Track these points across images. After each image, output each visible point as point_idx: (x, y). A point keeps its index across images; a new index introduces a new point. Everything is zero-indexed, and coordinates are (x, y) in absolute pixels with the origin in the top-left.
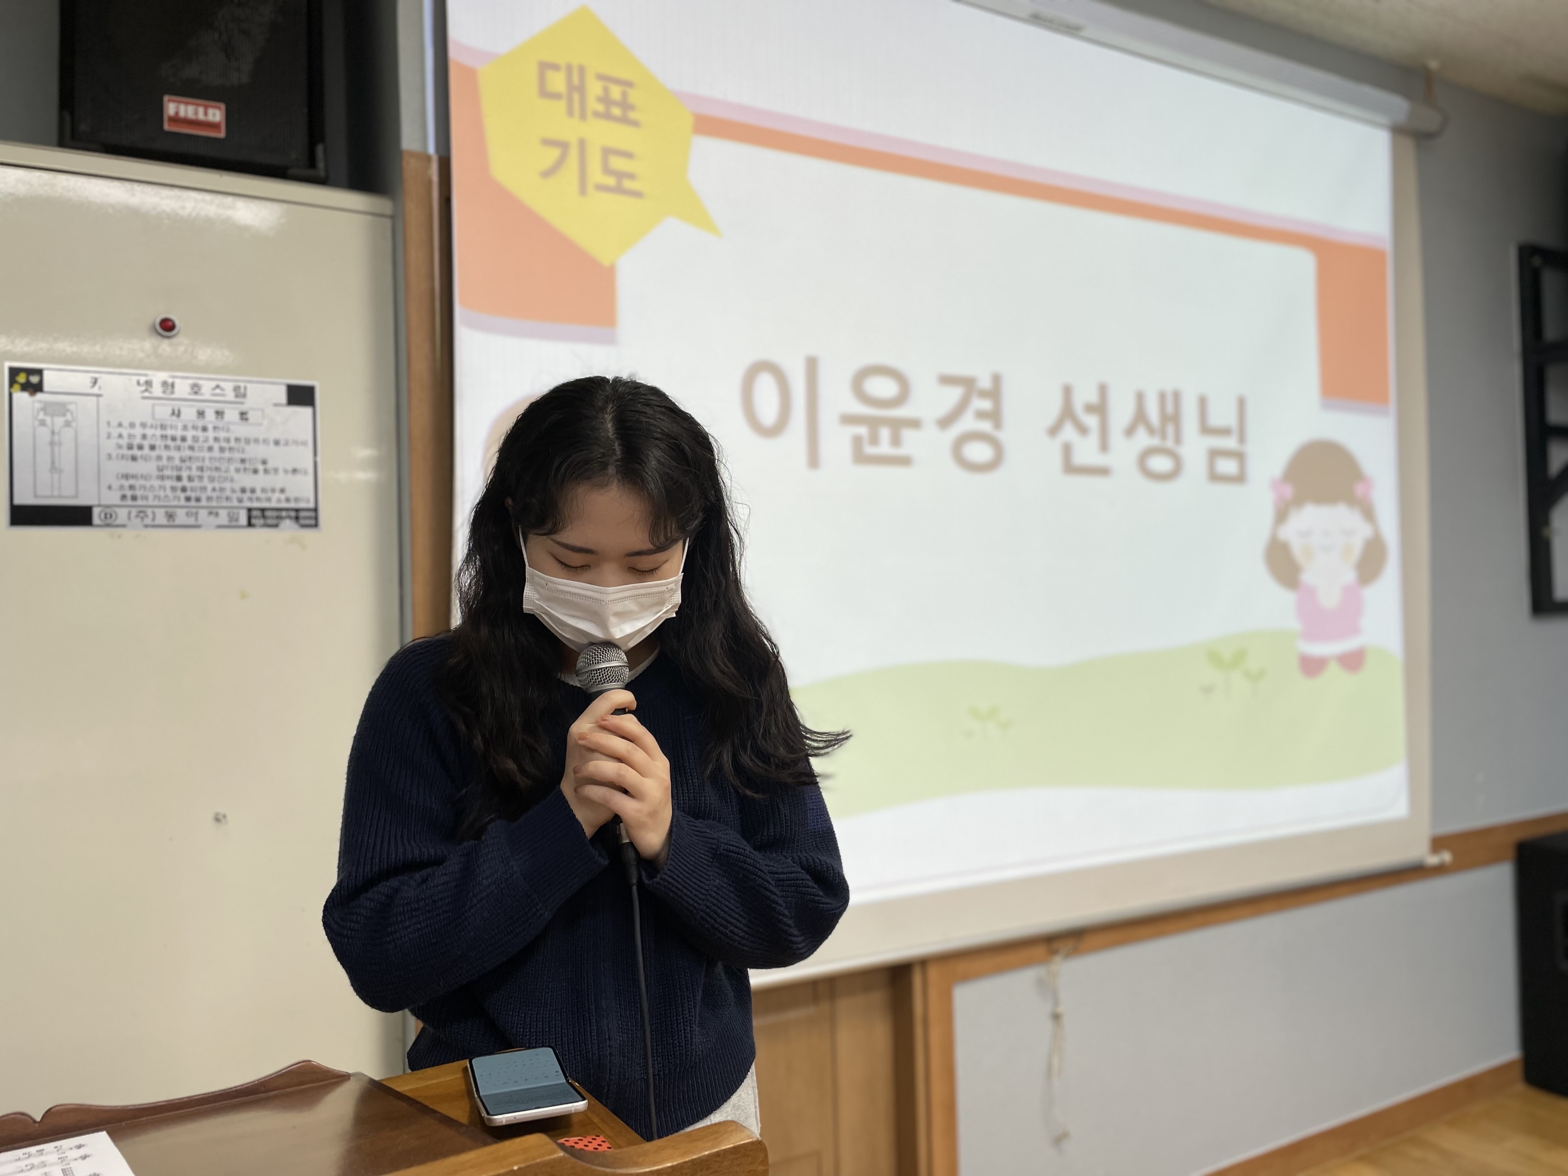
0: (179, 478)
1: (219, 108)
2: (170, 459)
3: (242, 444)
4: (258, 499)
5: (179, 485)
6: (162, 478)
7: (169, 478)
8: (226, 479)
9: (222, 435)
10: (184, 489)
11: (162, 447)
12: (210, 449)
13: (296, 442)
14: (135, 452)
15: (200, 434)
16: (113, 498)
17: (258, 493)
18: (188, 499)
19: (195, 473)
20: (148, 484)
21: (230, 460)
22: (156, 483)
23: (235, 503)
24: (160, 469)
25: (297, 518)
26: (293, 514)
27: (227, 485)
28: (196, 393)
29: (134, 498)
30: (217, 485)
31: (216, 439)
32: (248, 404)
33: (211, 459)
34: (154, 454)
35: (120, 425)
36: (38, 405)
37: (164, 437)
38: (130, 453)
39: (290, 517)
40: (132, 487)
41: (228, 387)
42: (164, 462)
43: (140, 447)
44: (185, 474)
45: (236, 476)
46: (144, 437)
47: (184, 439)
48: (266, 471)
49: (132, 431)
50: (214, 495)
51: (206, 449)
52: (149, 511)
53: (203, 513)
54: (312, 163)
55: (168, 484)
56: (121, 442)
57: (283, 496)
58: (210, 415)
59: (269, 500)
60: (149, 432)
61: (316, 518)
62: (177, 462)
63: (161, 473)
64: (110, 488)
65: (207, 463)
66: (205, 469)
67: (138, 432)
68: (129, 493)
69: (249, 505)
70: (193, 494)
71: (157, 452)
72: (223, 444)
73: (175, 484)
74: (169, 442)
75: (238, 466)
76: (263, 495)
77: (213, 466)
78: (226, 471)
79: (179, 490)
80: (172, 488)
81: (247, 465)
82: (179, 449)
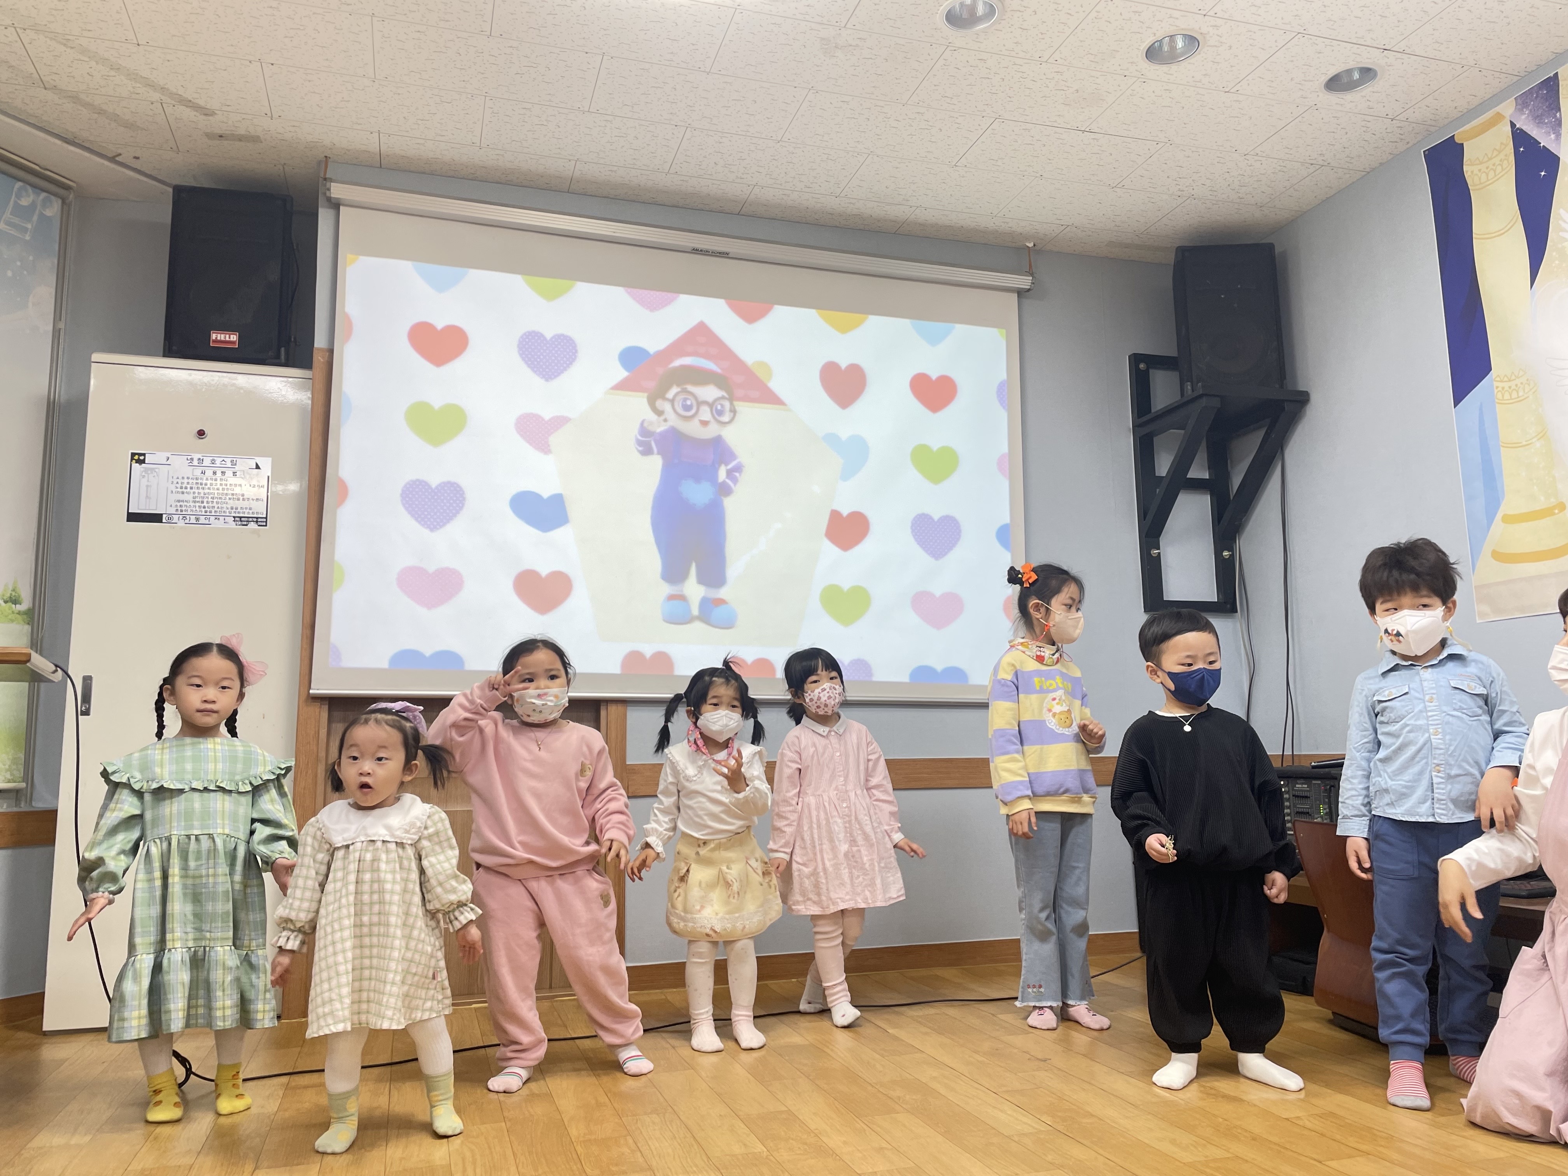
0: (203, 502)
1: (236, 335)
2: (199, 493)
3: (233, 487)
4: (239, 513)
5: (203, 505)
6: (195, 502)
7: (198, 502)
8: (225, 503)
10: (204, 507)
11: (196, 488)
12: (218, 489)
13: (259, 486)
14: (183, 490)
15: (214, 482)
16: (173, 511)
17: (239, 510)
18: (206, 512)
19: (210, 500)
20: (188, 505)
21: (226, 494)
22: (192, 504)
23: (228, 514)
24: (194, 498)
25: (257, 522)
26: (255, 520)
27: (224, 506)
28: (213, 463)
29: (182, 511)
30: (220, 505)
31: (221, 485)
32: (237, 468)
33: (218, 493)
34: (192, 491)
35: (178, 478)
36: (142, 469)
37: (197, 483)
38: (181, 490)
40: (181, 506)
41: (228, 460)
42: (196, 495)
43: (186, 488)
44: (205, 500)
45: (229, 501)
46: (188, 483)
47: (206, 484)
48: (243, 500)
49: (183, 481)
50: (218, 510)
51: (216, 489)
52: (188, 517)
53: (212, 518)
54: (278, 356)
55: (197, 504)
56: (177, 485)
57: (251, 511)
58: (219, 474)
59: (244, 513)
60: (191, 481)
61: (266, 522)
62: (202, 495)
63: (194, 500)
64: (171, 506)
65: (216, 495)
66: (215, 498)
67: (186, 481)
68: (179, 509)
69: (234, 515)
70: (208, 510)
71: (194, 490)
72: (224, 487)
73: (200, 504)
74: (199, 486)
75: (231, 497)
76: (241, 511)
77: (219, 497)
78: (224, 499)
79: (202, 508)
80: (199, 506)
81: (235, 497)
82: (203, 489)
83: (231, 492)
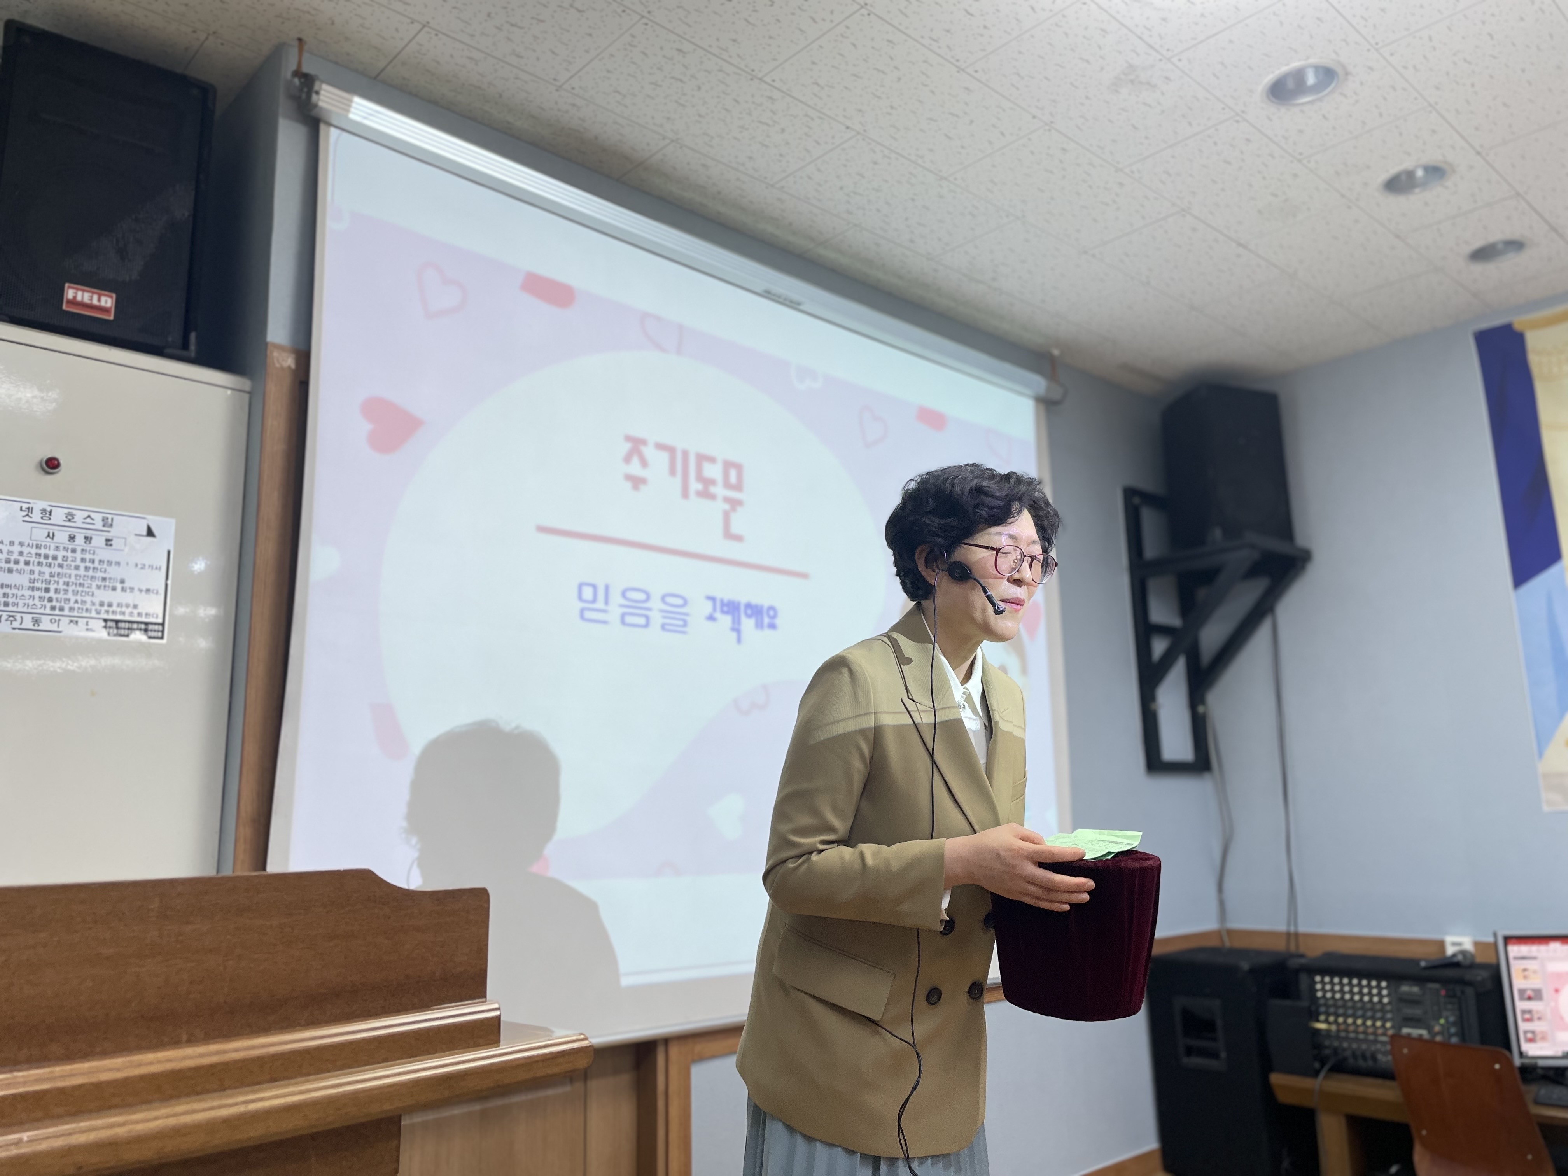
0: (47, 590)
1: (111, 297)
2: (40, 573)
3: (105, 566)
4: (114, 612)
5: (47, 595)
6: (32, 589)
7: (38, 589)
8: (87, 593)
9: (88, 556)
10: (50, 600)
11: (36, 564)
12: (77, 568)
13: (151, 567)
14: (12, 565)
15: (69, 554)
17: (114, 608)
18: (53, 608)
19: (61, 586)
20: (20, 593)
21: (93, 578)
22: (28, 593)
23: (94, 614)
24: (32, 581)
25: (146, 630)
26: (143, 626)
27: (88, 599)
28: (70, 520)
29: (6, 605)
30: (79, 598)
31: (83, 560)
32: (113, 533)
33: (76, 576)
34: (27, 568)
35: (2, 542)
37: (38, 555)
38: (7, 566)
39: (140, 630)
40: (6, 595)
41: (98, 518)
42: (36, 576)
43: (17, 562)
44: (52, 587)
45: (97, 592)
46: (21, 554)
47: (55, 558)
48: (123, 589)
49: (11, 548)
50: (76, 606)
51: (73, 567)
52: (18, 616)
53: (65, 620)
54: (185, 346)
55: (37, 594)
56: (1, 557)
57: (135, 612)
58: (80, 540)
59: (123, 613)
60: (26, 550)
61: (163, 632)
62: (47, 576)
63: (32, 585)
65: (73, 580)
66: (70, 584)
67: (16, 549)
68: (3, 600)
69: (106, 616)
70: (58, 604)
71: (31, 567)
72: (88, 564)
73: (43, 594)
74: (42, 560)
75: (100, 583)
76: (119, 609)
77: (78, 582)
78: (88, 587)
79: (46, 600)
80: (40, 598)
81: (107, 583)
82: (50, 565)
83: (99, 575)
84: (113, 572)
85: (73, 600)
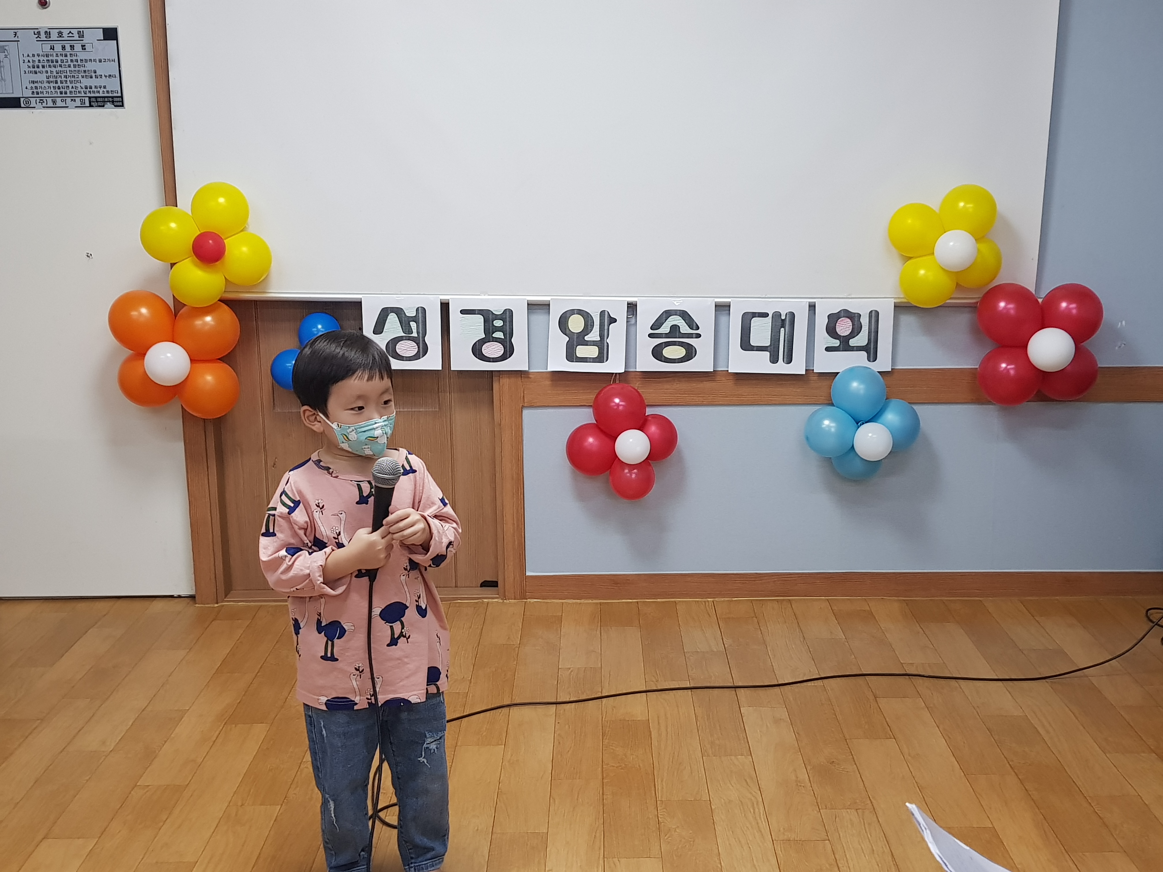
0: (56, 82)
2: (51, 72)
3: (84, 63)
4: (94, 92)
5: (57, 85)
6: (49, 82)
7: (51, 82)
8: (78, 82)
9: (74, 58)
10: (59, 88)
11: (48, 66)
12: (69, 66)
13: (109, 60)
14: (36, 69)
15: (64, 58)
16: (28, 93)
17: (93, 89)
18: (61, 93)
19: (63, 79)
20: (43, 86)
21: (79, 71)
22: (47, 85)
23: (83, 95)
24: (48, 78)
25: (113, 102)
26: (111, 99)
27: (78, 85)
28: (60, 37)
29: (38, 93)
30: (74, 85)
31: (72, 61)
32: (85, 41)
33: (70, 71)
34: (44, 70)
35: (28, 56)
37: (48, 61)
38: (34, 70)
39: (110, 102)
40: (36, 88)
41: (75, 32)
42: (49, 74)
43: (38, 67)
44: (59, 80)
45: (82, 80)
46: (39, 61)
47: (57, 62)
48: (96, 77)
49: (34, 59)
50: (73, 90)
51: (67, 66)
52: (44, 99)
53: (69, 100)
55: (52, 85)
56: (29, 64)
57: (105, 90)
58: (68, 48)
59: (99, 92)
60: (41, 58)
61: (122, 102)
62: (55, 74)
63: (48, 80)
64: (27, 88)
65: (68, 74)
66: (68, 77)
67: (36, 58)
68: (35, 91)
70: (63, 90)
71: (46, 69)
72: (75, 63)
73: (55, 85)
74: (50, 64)
75: (83, 74)
76: (96, 90)
77: (71, 75)
78: (77, 78)
79: (57, 88)
80: (53, 87)
81: (87, 74)
82: (55, 67)
83: (82, 69)
84: (89, 66)
85: (70, 87)
